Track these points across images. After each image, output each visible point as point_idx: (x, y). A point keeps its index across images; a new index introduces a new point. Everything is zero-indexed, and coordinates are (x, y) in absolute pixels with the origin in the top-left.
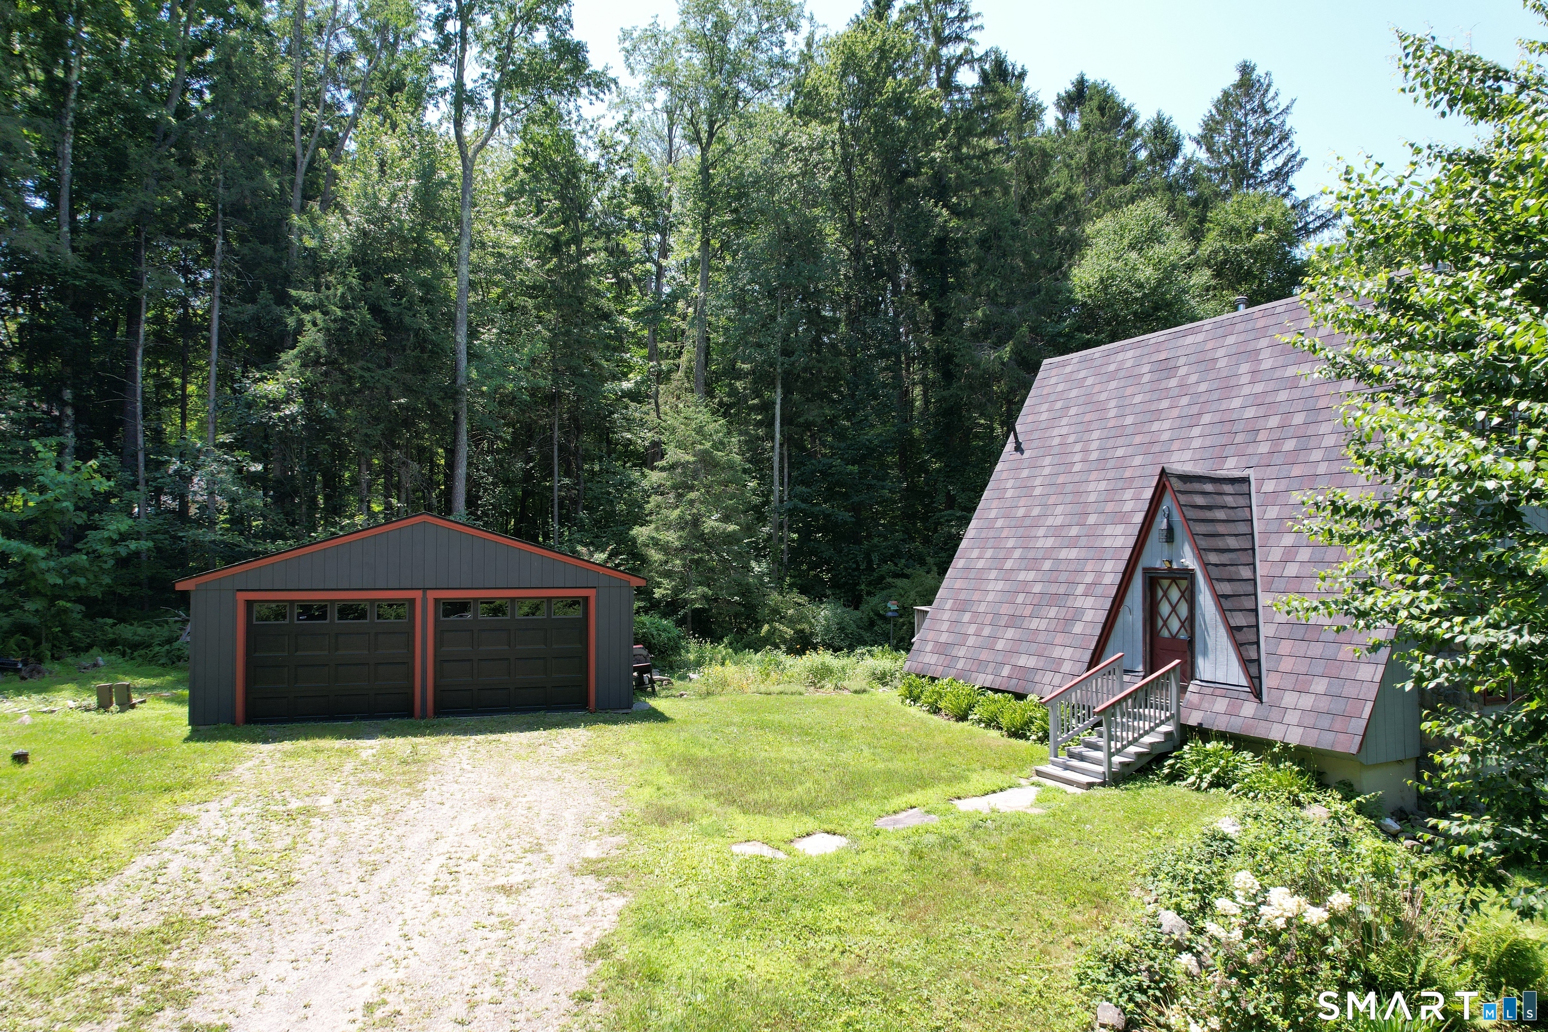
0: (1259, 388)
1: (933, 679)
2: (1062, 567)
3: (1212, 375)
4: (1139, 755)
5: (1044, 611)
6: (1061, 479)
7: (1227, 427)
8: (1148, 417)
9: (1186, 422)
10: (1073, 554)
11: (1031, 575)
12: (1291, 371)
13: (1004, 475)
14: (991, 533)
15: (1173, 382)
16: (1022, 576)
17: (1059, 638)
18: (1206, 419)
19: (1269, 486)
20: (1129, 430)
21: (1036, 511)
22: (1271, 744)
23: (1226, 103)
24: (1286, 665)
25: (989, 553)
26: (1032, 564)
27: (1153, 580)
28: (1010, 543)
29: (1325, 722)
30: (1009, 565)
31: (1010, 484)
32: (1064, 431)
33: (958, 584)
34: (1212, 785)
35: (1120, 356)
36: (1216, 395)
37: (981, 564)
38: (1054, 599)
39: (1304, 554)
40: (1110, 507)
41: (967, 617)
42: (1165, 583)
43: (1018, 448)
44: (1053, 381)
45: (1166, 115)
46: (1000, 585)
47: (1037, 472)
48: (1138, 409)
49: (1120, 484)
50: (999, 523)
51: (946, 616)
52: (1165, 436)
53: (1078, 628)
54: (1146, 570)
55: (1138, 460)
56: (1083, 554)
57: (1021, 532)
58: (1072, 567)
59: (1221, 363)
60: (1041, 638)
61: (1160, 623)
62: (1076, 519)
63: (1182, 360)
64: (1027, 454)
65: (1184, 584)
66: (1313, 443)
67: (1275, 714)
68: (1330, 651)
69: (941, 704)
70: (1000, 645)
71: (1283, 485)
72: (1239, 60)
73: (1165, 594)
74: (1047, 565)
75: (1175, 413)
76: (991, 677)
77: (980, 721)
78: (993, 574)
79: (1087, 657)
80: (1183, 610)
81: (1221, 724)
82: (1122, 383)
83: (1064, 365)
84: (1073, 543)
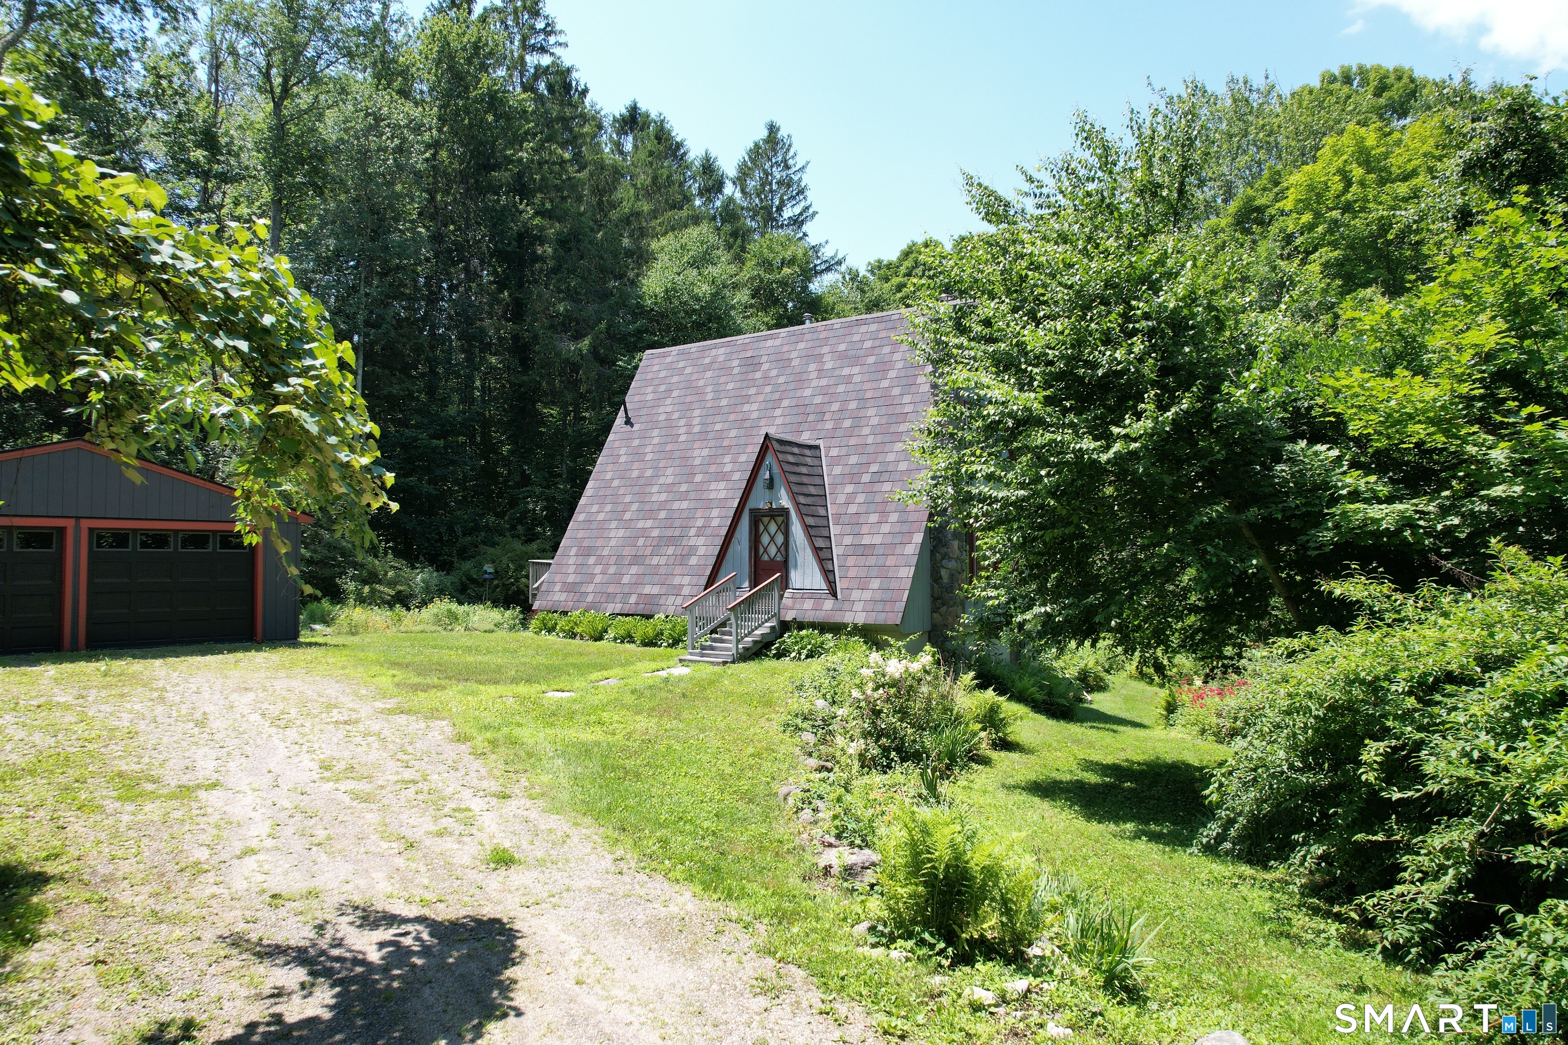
0: (824, 382)
1: (565, 613)
2: (676, 515)
3: (788, 371)
4: (755, 642)
5: (663, 550)
6: (669, 447)
7: (801, 410)
8: (739, 400)
9: (770, 405)
10: (685, 505)
11: (649, 523)
12: (846, 371)
13: (617, 444)
14: (609, 492)
15: (758, 375)
16: (641, 524)
17: (678, 570)
18: (786, 403)
19: (834, 452)
20: (725, 410)
21: (649, 473)
22: (845, 626)
23: (756, 153)
24: (852, 573)
25: (608, 508)
26: (650, 514)
27: (757, 517)
28: (628, 499)
29: (880, 607)
30: (627, 516)
31: (623, 451)
32: (669, 409)
33: (581, 534)
34: (807, 657)
35: (714, 352)
36: (792, 386)
37: (601, 517)
38: (671, 540)
39: (861, 498)
40: (713, 469)
41: (592, 560)
42: (766, 520)
43: (628, 422)
44: (656, 368)
45: (713, 155)
46: (621, 533)
47: (647, 441)
48: (731, 394)
49: (720, 451)
50: (616, 483)
51: (572, 561)
52: (754, 415)
53: (693, 561)
54: (752, 511)
55: (733, 433)
56: (693, 505)
57: (636, 490)
58: (684, 515)
59: (795, 363)
60: (662, 570)
61: (761, 550)
62: (684, 478)
63: (764, 359)
64: (636, 427)
65: (780, 519)
66: (863, 422)
67: (846, 606)
68: (881, 561)
69: (578, 630)
70: (626, 579)
71: (844, 451)
72: (768, 120)
73: (766, 528)
74: (662, 514)
75: (761, 398)
76: (619, 606)
77: (615, 639)
78: (614, 524)
79: (704, 581)
80: (780, 539)
81: (810, 617)
82: (717, 373)
83: (664, 356)
84: (684, 497)
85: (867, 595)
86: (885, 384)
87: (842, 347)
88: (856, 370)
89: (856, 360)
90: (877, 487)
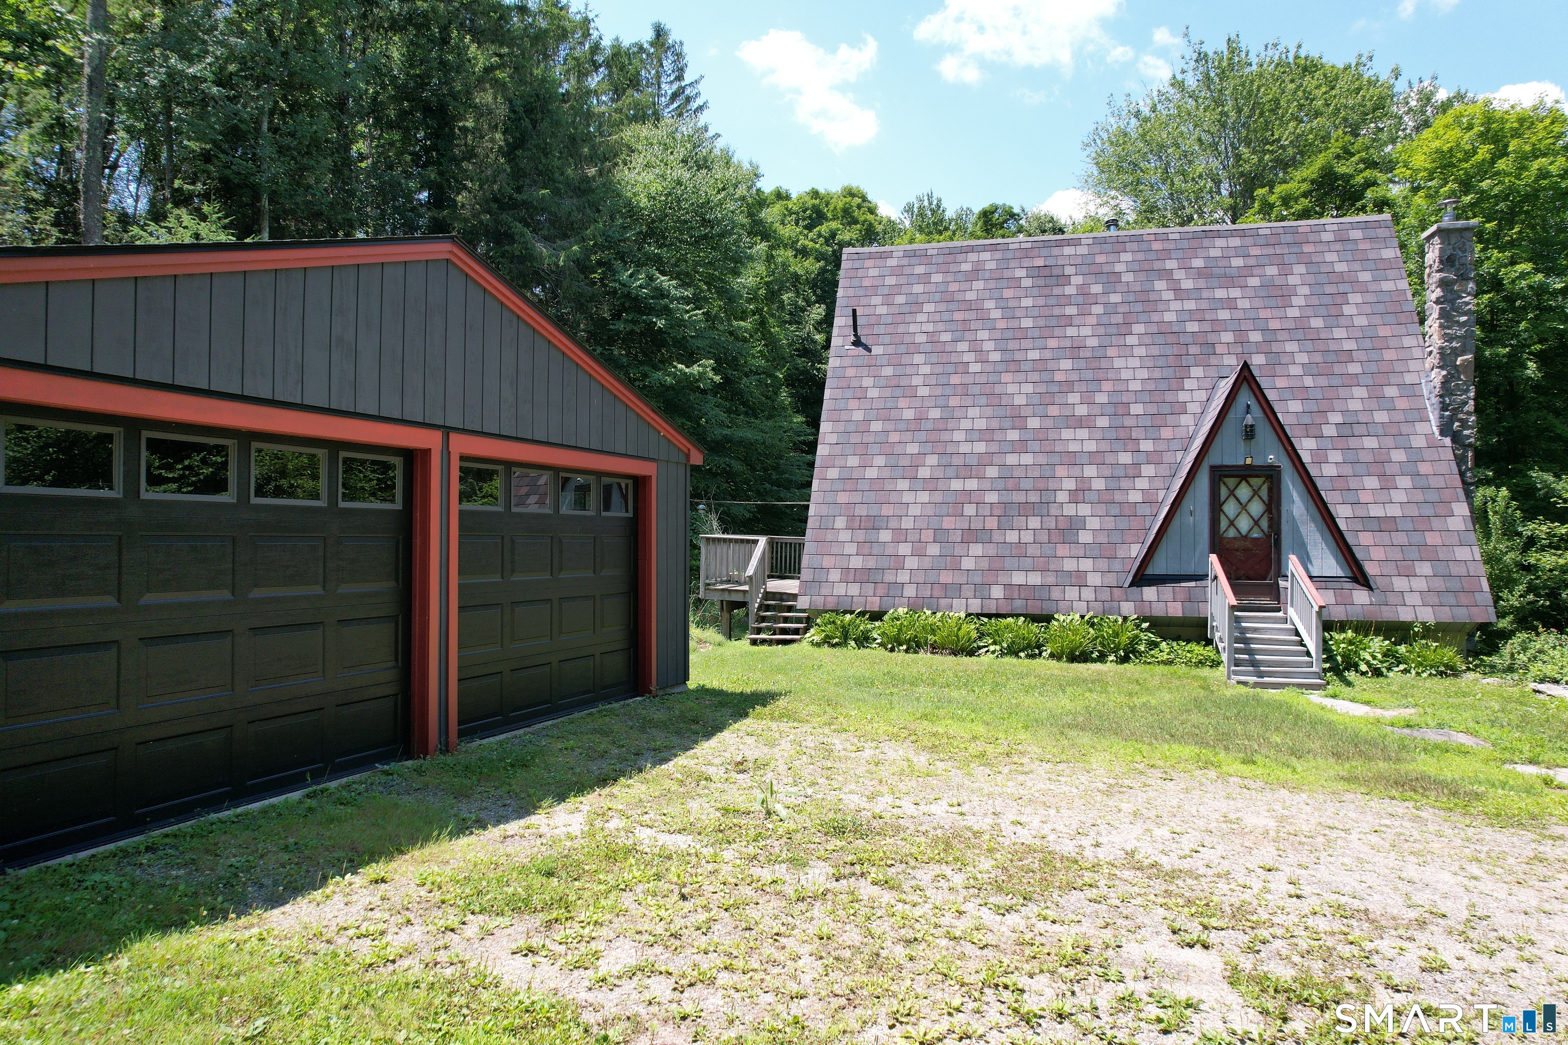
0: (1191, 305)
2: (1018, 473)
3: (1119, 288)
5: (1019, 522)
6: (955, 380)
7: (1171, 339)
8: (1053, 322)
9: (1112, 330)
10: (1027, 459)
11: (972, 484)
12: (1220, 293)
13: (851, 372)
14: (868, 438)
15: (1070, 290)
16: (956, 485)
17: (1062, 550)
18: (1138, 328)
20: (1035, 333)
21: (935, 413)
22: (1407, 625)
25: (879, 460)
26: (967, 470)
27: (1221, 477)
28: (913, 449)
29: (1449, 600)
30: (924, 473)
31: (865, 382)
32: (927, 328)
33: (842, 497)
36: (1139, 307)
37: (871, 473)
38: (1026, 508)
41: (885, 536)
43: (857, 342)
44: (873, 272)
46: (924, 496)
47: (907, 370)
48: (1036, 312)
49: (1055, 387)
51: (844, 536)
52: (1093, 342)
53: (1085, 537)
54: (1213, 469)
56: (1042, 459)
57: (922, 436)
58: (1034, 473)
59: (1127, 277)
60: (1033, 551)
61: (1226, 523)
62: (1007, 422)
63: (1070, 270)
64: (877, 350)
67: (1393, 598)
70: (968, 563)
73: (1232, 493)
74: (992, 472)
75: (1092, 320)
78: (903, 484)
80: (1260, 511)
82: (992, 284)
83: (883, 256)
84: (1021, 447)
85: (1419, 584)
86: (1293, 312)
87: (1198, 263)
88: (1235, 293)
89: (1230, 280)
90: (1353, 443)
